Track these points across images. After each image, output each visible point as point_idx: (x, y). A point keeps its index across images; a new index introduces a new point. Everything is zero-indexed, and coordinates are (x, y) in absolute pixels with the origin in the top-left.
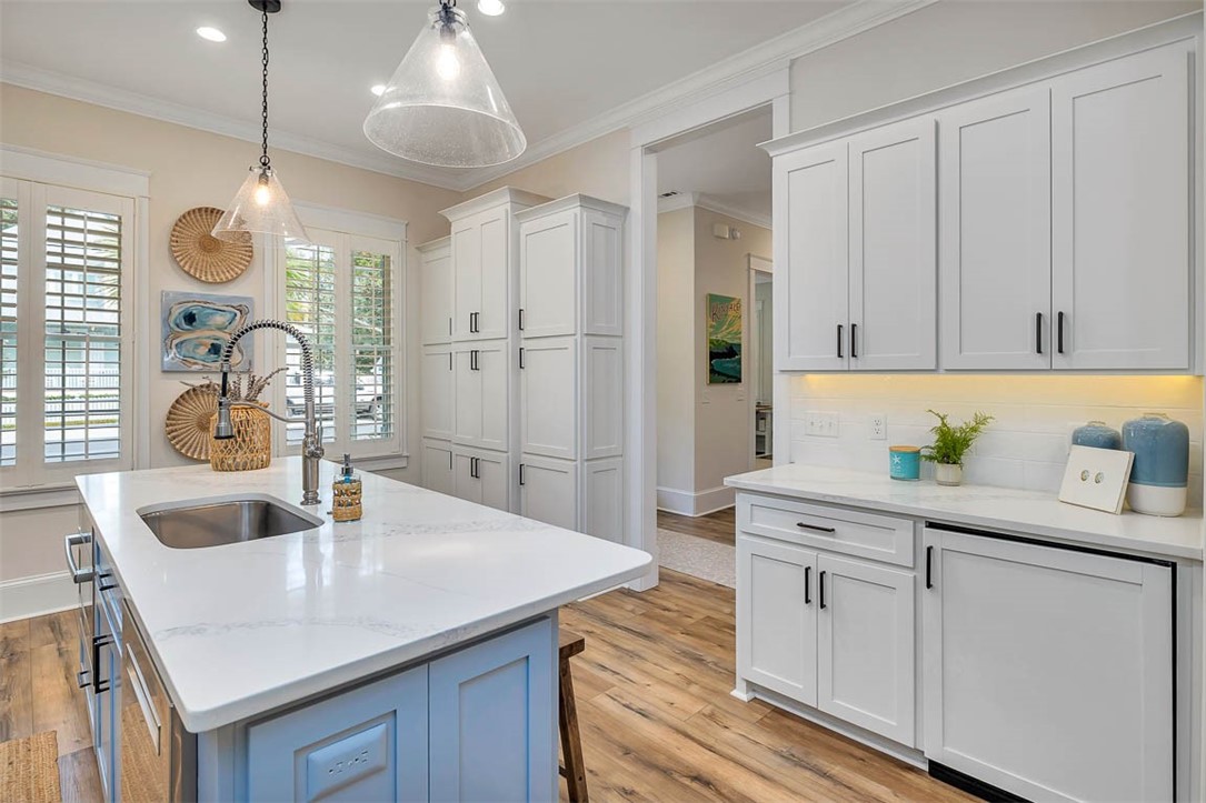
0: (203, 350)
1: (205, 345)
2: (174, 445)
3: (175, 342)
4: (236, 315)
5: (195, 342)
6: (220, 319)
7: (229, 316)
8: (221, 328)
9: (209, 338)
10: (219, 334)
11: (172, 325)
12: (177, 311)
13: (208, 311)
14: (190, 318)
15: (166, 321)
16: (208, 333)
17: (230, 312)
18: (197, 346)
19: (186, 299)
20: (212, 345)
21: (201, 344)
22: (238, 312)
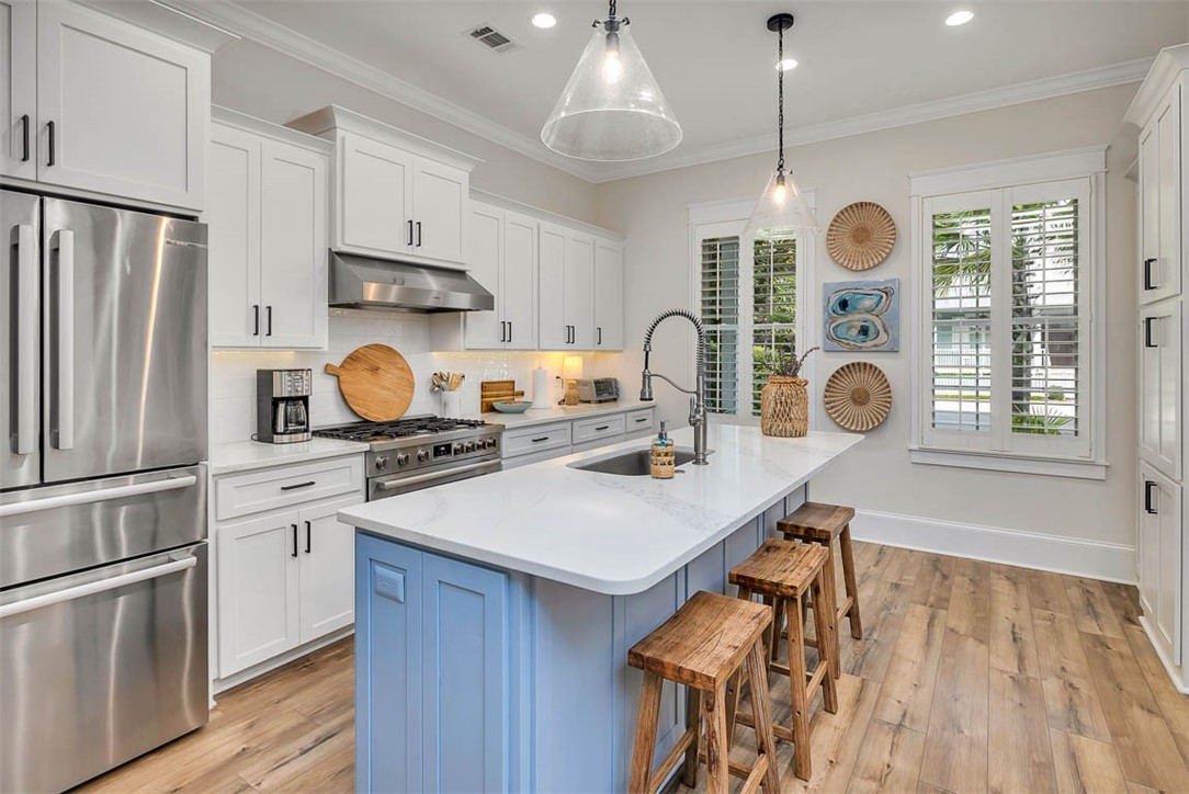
0: (854, 332)
1: (856, 328)
2: (830, 414)
3: (833, 326)
4: (882, 297)
5: (849, 324)
6: (868, 303)
7: (876, 299)
8: (869, 311)
9: (859, 320)
10: (869, 317)
11: (831, 312)
12: (835, 299)
13: (859, 296)
14: (844, 304)
15: (825, 308)
16: (858, 316)
17: (877, 295)
18: (849, 329)
19: (839, 288)
20: (862, 326)
21: (853, 327)
22: (884, 295)
